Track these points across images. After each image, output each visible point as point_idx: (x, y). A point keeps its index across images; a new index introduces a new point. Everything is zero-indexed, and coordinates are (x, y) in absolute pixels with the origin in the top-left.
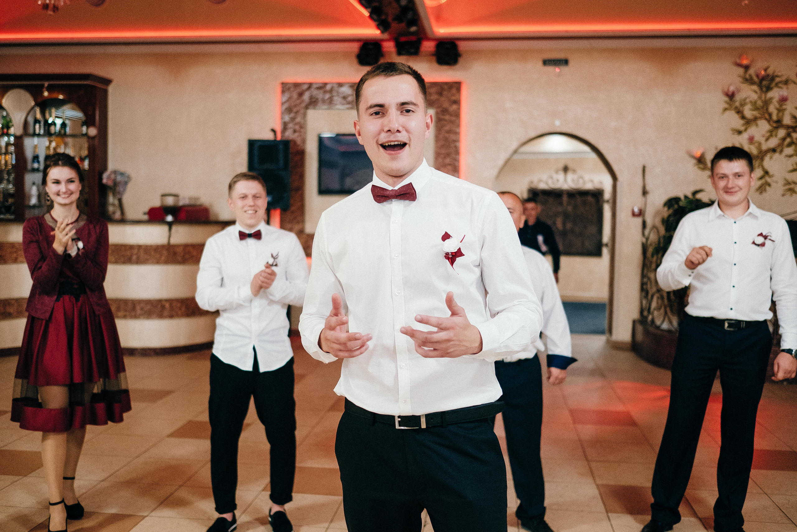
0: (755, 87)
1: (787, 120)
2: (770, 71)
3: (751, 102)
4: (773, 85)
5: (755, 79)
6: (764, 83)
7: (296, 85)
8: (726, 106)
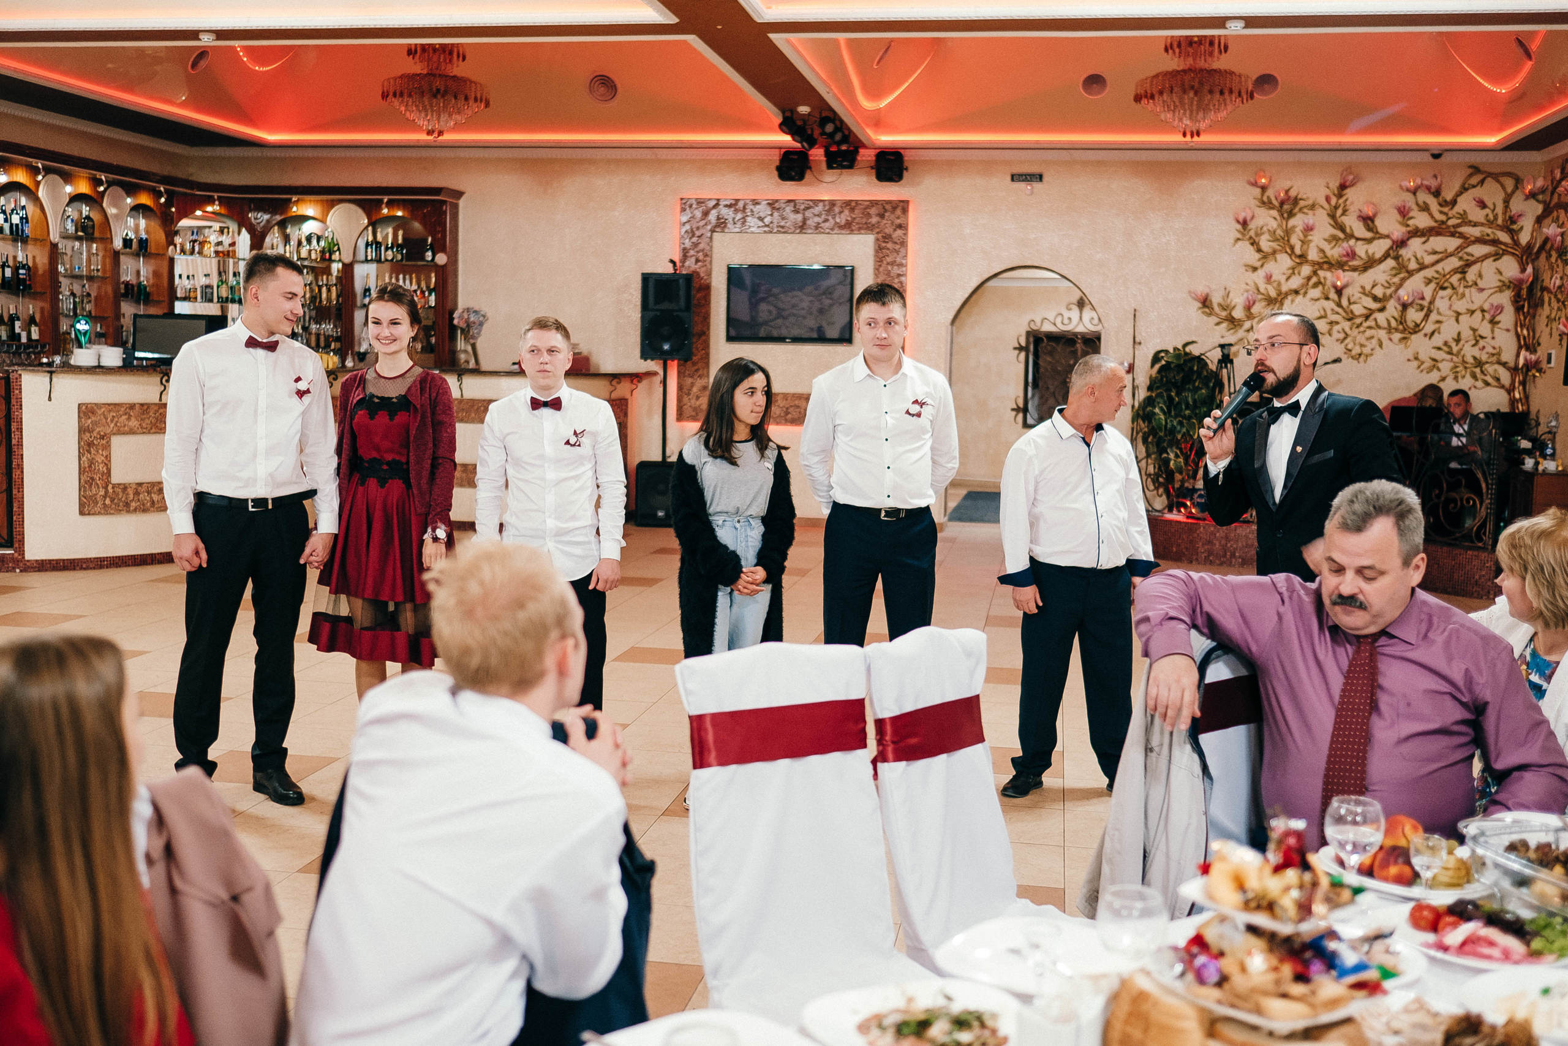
0: (1275, 213)
1: (1313, 255)
2: (1293, 193)
3: (1269, 231)
4: (1297, 209)
5: (1276, 203)
6: (1286, 207)
7: (700, 202)
8: (1239, 236)
